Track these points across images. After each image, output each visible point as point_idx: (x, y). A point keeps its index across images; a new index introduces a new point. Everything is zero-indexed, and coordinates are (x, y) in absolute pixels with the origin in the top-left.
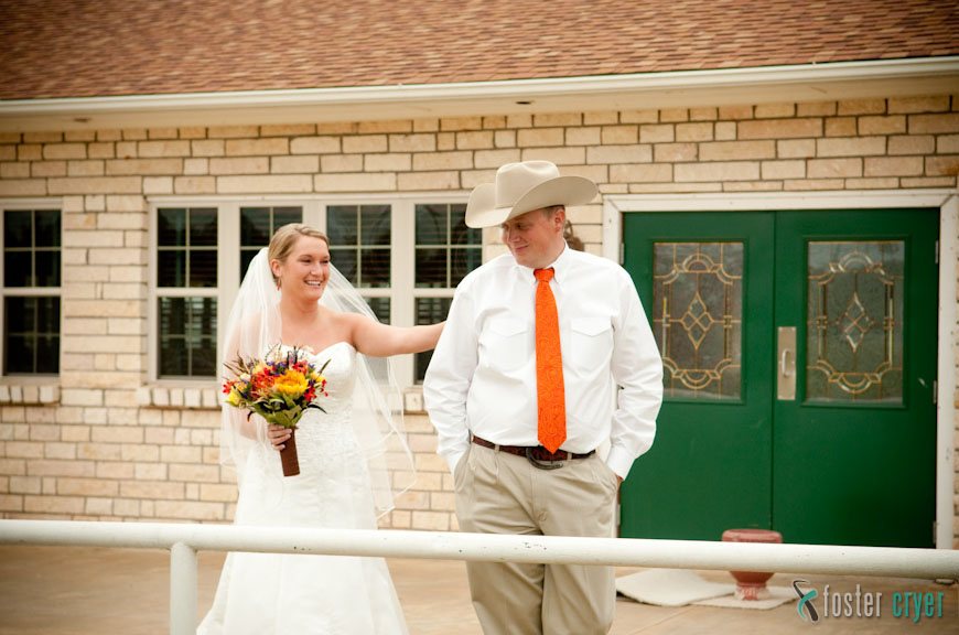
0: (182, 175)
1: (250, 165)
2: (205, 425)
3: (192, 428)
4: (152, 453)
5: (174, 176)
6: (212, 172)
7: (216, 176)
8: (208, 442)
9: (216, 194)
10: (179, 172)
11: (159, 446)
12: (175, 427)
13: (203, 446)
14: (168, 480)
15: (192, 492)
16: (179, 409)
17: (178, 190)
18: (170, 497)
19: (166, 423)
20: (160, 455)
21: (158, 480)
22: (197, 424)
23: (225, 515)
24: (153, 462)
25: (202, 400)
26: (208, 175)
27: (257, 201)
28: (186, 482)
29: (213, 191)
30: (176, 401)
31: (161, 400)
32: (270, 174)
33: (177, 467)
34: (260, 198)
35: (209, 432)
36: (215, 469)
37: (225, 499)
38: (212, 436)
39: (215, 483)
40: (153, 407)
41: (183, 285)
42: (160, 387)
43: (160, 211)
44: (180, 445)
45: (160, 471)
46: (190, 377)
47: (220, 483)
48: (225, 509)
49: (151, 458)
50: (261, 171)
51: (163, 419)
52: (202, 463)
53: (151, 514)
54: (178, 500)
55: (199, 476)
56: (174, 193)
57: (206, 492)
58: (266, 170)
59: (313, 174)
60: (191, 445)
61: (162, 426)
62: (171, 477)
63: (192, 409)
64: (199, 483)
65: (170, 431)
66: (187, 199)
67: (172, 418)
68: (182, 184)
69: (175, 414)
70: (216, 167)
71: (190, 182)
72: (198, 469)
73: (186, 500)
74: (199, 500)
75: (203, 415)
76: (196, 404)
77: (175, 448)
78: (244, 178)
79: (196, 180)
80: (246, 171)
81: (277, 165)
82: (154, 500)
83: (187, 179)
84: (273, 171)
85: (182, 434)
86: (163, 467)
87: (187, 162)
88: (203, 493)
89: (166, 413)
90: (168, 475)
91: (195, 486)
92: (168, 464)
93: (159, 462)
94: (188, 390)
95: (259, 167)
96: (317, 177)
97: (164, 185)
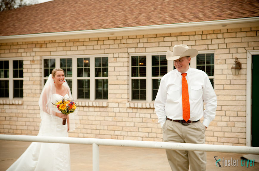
0: (137, 48)
1: (154, 45)
2: (143, 112)
3: (140, 113)
4: (130, 120)
5: (135, 48)
6: (145, 47)
7: (145, 48)
8: (144, 117)
9: (146, 52)
10: (136, 47)
11: (132, 118)
12: (136, 113)
13: (143, 118)
14: (134, 127)
15: (140, 130)
16: (137, 108)
17: (136, 51)
18: (135, 131)
19: (134, 112)
20: (132, 120)
21: (132, 127)
22: (141, 112)
23: (148, 136)
24: (131, 122)
25: (142, 106)
26: (144, 47)
27: (156, 54)
28: (139, 127)
29: (145, 51)
30: (136, 106)
31: (132, 106)
32: (159, 47)
33: (137, 123)
34: (156, 53)
35: (144, 114)
36: (146, 124)
37: (148, 132)
38: (145, 115)
39: (146, 128)
40: (130, 108)
41: (138, 76)
42: (132, 102)
43: (132, 57)
44: (137, 117)
45: (132, 124)
46: (140, 100)
47: (147, 127)
48: (148, 134)
49: (130, 121)
50: (156, 46)
51: (133, 111)
52: (143, 122)
53: (130, 135)
54: (137, 132)
55: (142, 125)
56: (135, 52)
57: (144, 130)
58: (158, 46)
59: (170, 46)
60: (140, 117)
61: (133, 113)
62: (135, 126)
63: (140, 108)
64: (142, 127)
65: (135, 114)
66: (139, 54)
67: (135, 110)
68: (137, 50)
69: (136, 109)
70: (146, 45)
71: (139, 49)
72: (142, 124)
73: (139, 132)
74: (142, 132)
75: (143, 109)
76: (141, 107)
77: (136, 118)
78: (152, 48)
79: (140, 49)
80: (153, 46)
81: (161, 44)
82: (131, 132)
83: (138, 48)
84: (160, 46)
85: (137, 115)
86: (133, 123)
87: (139, 44)
88: (143, 130)
89: (134, 109)
90: (134, 125)
91: (141, 128)
92: (134, 122)
93: (132, 122)
94: (139, 103)
95: (156, 45)
96: (171, 47)
97: (133, 50)
